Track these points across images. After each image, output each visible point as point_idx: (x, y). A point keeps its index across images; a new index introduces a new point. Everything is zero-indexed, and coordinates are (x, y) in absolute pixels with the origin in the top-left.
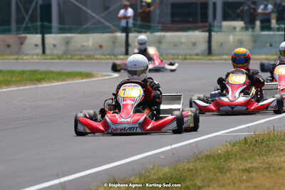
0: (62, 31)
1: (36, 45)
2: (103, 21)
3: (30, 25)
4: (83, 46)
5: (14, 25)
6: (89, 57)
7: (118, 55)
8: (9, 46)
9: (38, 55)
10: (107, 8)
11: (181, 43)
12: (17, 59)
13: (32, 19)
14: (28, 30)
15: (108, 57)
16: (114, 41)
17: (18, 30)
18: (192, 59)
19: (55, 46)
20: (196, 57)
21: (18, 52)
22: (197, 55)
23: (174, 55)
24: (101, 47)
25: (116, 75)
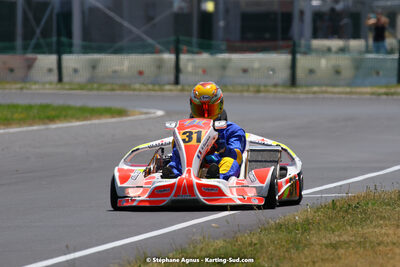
0: (86, 50)
1: (50, 70)
2: (144, 36)
3: (42, 41)
4: (115, 72)
5: (19, 42)
6: (124, 87)
7: (164, 85)
8: (12, 70)
9: (51, 83)
10: (150, 19)
11: (253, 69)
12: (22, 89)
13: (45, 34)
14: (39, 49)
15: (150, 87)
16: (160, 65)
17: (25, 49)
18: (268, 91)
19: (76, 71)
20: (273, 89)
21: (25, 79)
22: (275, 85)
23: (242, 85)
24: (141, 73)
25: (160, 113)
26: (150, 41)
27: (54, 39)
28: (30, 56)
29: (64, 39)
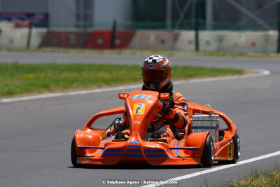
0: (215, 28)
1: (190, 42)
3: (184, 22)
4: (236, 44)
5: (169, 22)
6: (241, 54)
7: (270, 53)
8: (163, 42)
9: (191, 51)
10: (260, 6)
13: (187, 16)
14: (182, 27)
15: (260, 54)
16: (267, 39)
17: (173, 27)
19: (208, 43)
21: (173, 48)
24: (254, 44)
25: (267, 73)
26: (260, 21)
27: (193, 20)
28: (176, 31)
29: (200, 21)
